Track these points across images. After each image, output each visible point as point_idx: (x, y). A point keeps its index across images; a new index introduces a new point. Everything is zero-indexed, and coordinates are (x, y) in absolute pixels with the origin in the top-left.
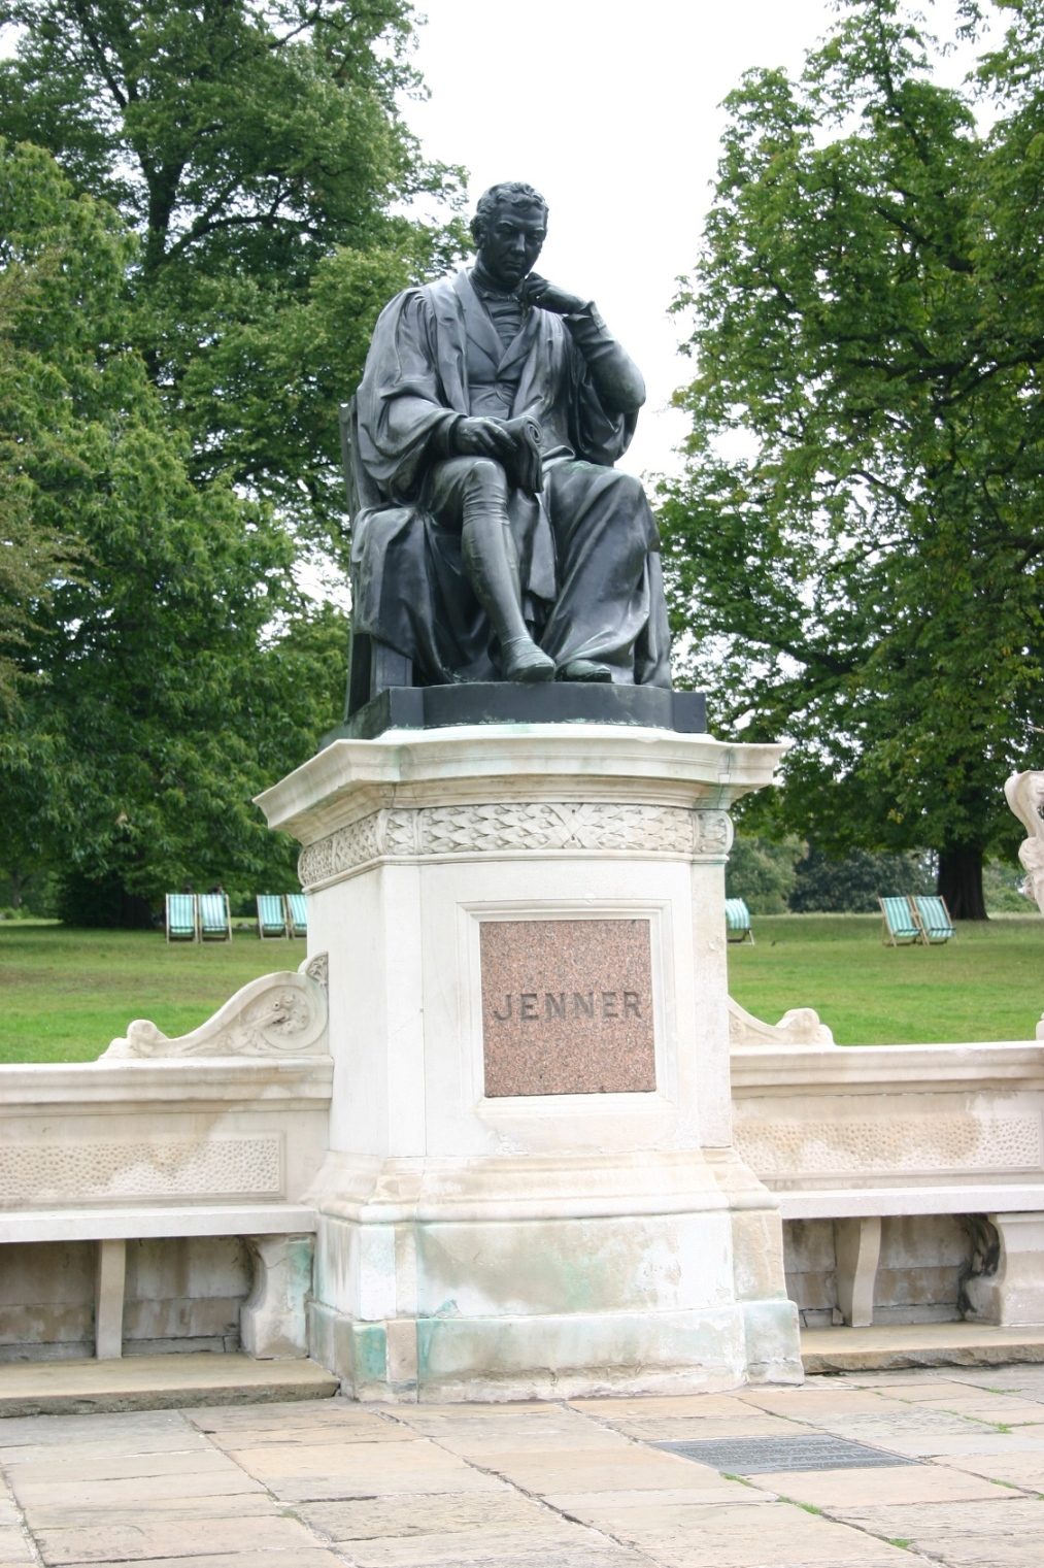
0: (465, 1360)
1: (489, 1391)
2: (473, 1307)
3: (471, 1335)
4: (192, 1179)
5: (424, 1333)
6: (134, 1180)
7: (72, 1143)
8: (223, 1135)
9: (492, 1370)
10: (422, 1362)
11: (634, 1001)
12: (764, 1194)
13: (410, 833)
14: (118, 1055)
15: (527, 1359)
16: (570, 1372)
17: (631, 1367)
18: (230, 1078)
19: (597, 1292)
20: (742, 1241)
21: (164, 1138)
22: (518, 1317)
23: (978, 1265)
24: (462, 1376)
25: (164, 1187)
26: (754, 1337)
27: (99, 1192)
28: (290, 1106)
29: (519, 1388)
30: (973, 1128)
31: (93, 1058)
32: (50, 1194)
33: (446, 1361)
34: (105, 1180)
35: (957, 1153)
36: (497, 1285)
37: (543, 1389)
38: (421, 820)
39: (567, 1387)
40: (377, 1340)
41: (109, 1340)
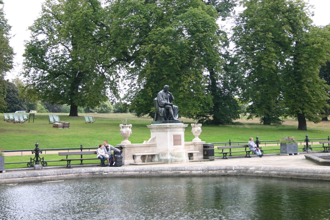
0: (174, 161)
1: (175, 162)
2: (174, 158)
3: (174, 159)
4: (149, 151)
5: (171, 160)
6: (146, 151)
7: (143, 149)
8: (151, 148)
9: (176, 161)
10: (171, 161)
11: (180, 140)
12: (187, 151)
13: (169, 130)
14: (145, 143)
15: (177, 161)
16: (180, 161)
17: (182, 161)
18: (150, 145)
19: (180, 157)
20: (186, 154)
21: (147, 148)
22: (177, 158)
23: (191, 156)
24: (174, 162)
25: (147, 151)
26: (187, 160)
27: (144, 152)
28: (154, 146)
29: (177, 162)
30: (190, 147)
31: (142, 143)
32: (141, 152)
33: (173, 161)
34: (144, 151)
35: (189, 149)
36: (176, 156)
37: (178, 162)
38: (170, 129)
39: (180, 162)
40: (169, 160)
41: (146, 161)
